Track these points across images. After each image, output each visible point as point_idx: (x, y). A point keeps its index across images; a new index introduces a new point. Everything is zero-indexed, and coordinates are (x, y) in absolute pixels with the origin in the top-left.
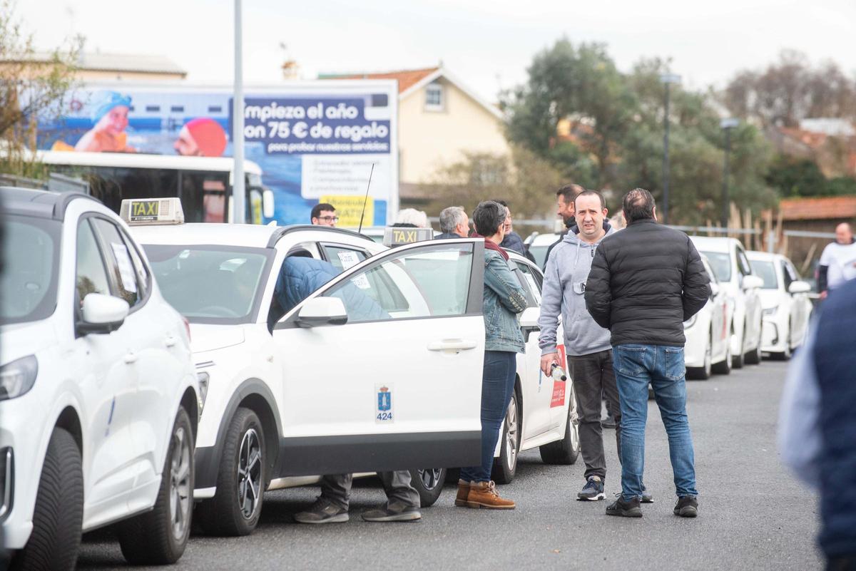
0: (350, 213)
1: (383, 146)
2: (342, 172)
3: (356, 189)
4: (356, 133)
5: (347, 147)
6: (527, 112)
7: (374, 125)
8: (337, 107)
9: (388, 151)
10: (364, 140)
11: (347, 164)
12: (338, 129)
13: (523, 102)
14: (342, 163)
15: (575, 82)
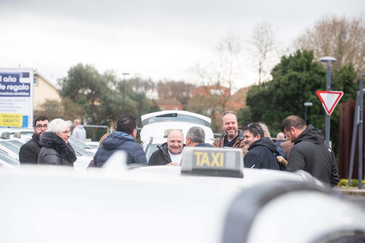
0: (13, 121)
1: (27, 94)
2: (9, 104)
3: (15, 111)
4: (16, 88)
5: (12, 94)
6: (68, 86)
7: (23, 85)
8: (8, 77)
9: (29, 96)
10: (19, 91)
11: (12, 101)
12: (8, 87)
13: (66, 83)
14: (10, 100)
15: (84, 77)
